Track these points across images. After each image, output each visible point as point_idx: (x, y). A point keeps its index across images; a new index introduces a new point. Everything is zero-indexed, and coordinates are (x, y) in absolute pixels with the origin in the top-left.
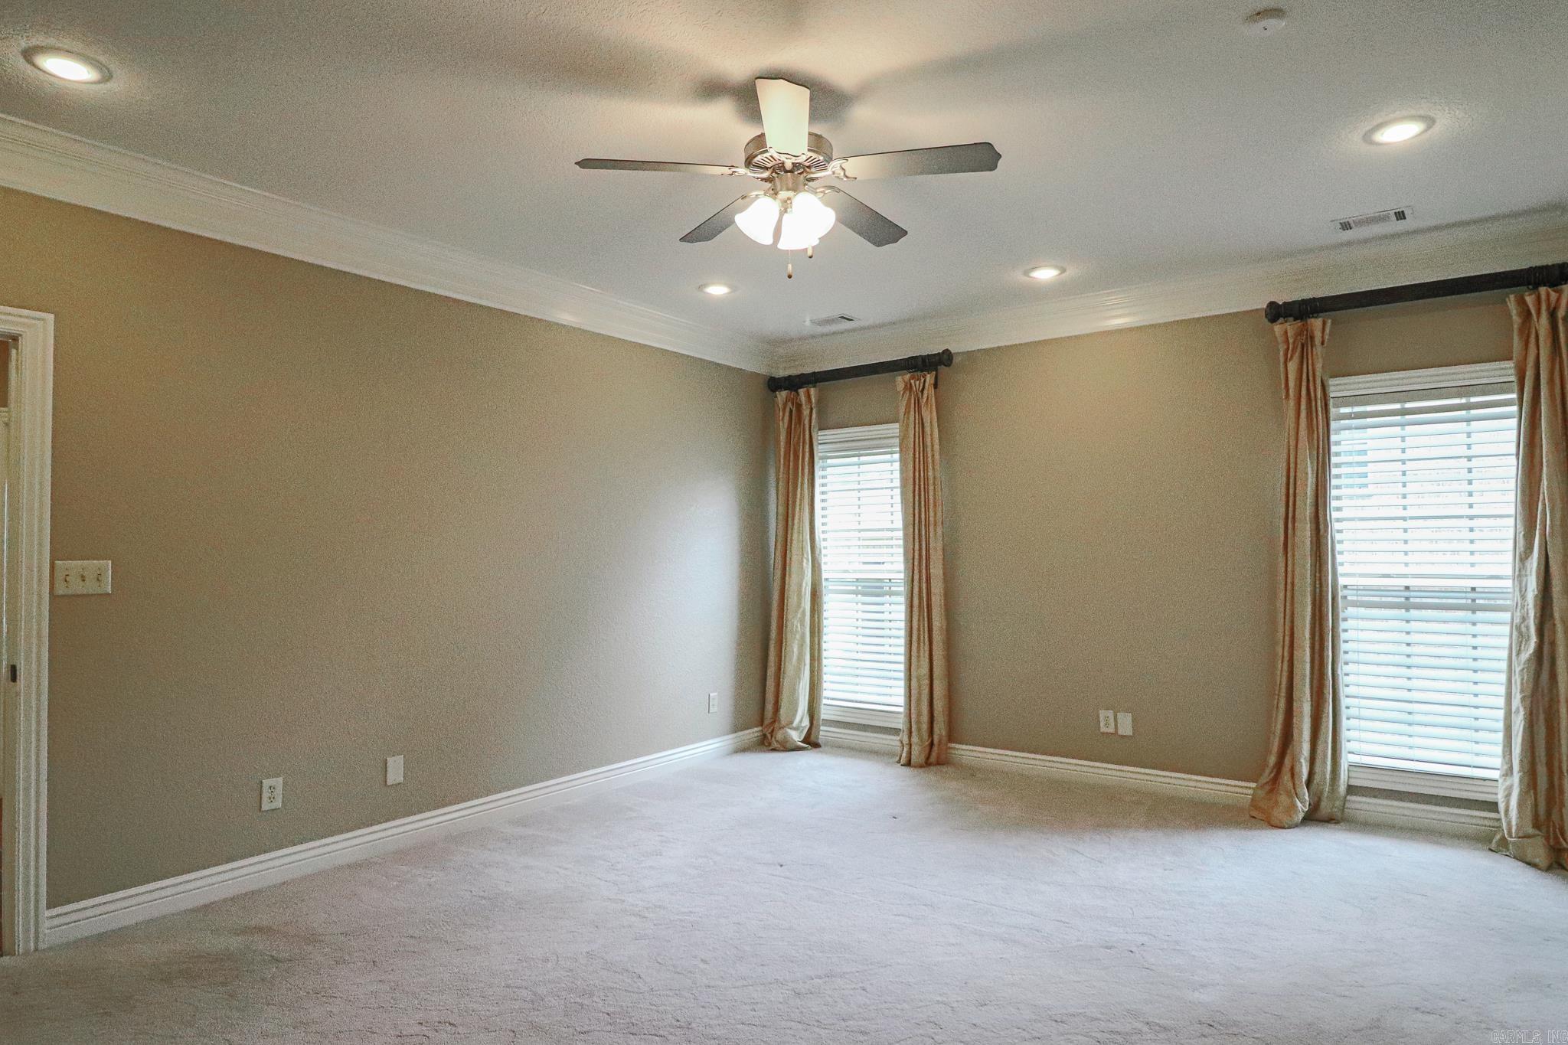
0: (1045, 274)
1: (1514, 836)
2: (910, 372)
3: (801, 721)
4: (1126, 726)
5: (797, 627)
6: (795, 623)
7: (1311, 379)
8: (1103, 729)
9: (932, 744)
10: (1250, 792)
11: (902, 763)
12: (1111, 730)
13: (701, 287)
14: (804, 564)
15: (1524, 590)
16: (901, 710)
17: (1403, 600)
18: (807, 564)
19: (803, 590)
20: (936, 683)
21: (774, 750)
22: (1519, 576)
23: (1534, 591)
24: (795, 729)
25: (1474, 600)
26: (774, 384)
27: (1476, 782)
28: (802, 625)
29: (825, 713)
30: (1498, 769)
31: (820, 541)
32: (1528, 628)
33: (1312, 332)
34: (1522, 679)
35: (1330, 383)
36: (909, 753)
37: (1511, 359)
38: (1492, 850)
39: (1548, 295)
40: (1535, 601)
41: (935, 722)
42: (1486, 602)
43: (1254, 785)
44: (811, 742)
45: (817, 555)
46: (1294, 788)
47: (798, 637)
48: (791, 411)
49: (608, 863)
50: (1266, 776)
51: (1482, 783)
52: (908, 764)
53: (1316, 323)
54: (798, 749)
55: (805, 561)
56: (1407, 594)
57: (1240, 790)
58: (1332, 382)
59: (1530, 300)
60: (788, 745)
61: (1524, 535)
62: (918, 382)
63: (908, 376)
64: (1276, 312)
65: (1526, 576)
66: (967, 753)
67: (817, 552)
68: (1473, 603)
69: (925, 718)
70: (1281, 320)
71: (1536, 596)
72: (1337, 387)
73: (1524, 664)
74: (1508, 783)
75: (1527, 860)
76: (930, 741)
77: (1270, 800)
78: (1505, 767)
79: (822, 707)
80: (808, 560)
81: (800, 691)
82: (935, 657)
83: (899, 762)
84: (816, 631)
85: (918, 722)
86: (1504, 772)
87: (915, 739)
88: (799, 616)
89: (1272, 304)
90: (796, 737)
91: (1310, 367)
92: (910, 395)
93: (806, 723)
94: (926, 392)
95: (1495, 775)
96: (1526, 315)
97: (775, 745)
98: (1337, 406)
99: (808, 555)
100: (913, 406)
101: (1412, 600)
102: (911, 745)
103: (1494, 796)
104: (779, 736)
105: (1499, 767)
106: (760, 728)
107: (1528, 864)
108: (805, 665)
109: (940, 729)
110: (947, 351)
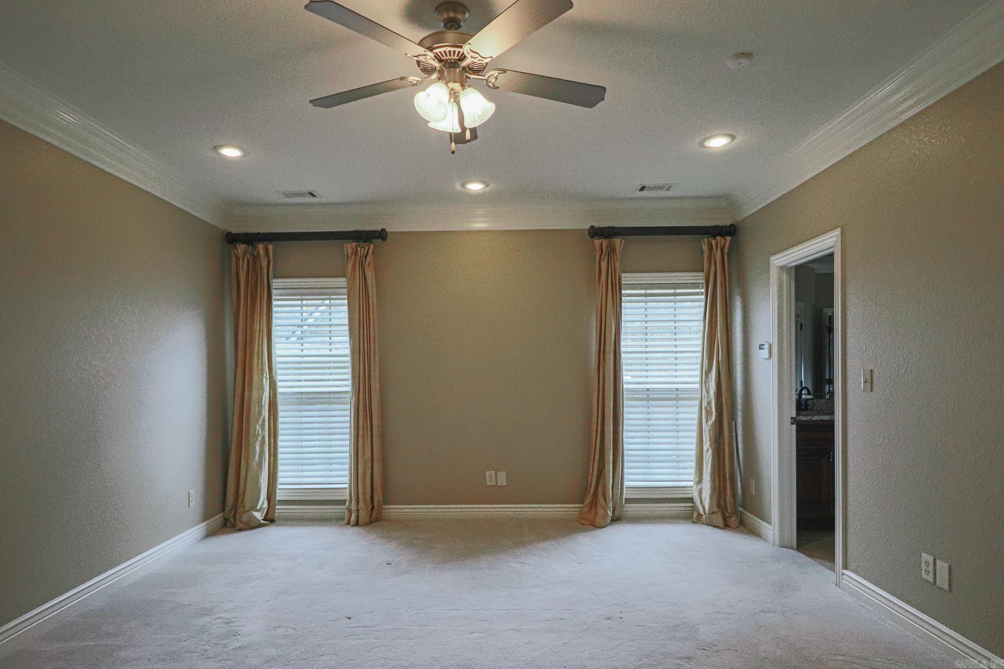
0: (475, 187)
1: (707, 513)
2: (355, 242)
3: (262, 504)
4: (502, 480)
5: (258, 431)
6: (257, 427)
7: (613, 272)
8: (488, 483)
9: (373, 508)
10: (578, 509)
11: (351, 525)
12: (493, 483)
13: (216, 148)
14: (264, 382)
15: (708, 389)
16: (346, 486)
17: (646, 396)
18: (266, 381)
19: (263, 402)
20: (375, 465)
21: (241, 530)
22: (704, 382)
23: (714, 389)
24: (258, 511)
25: (677, 395)
26: (232, 239)
27: (681, 489)
28: (263, 429)
29: (280, 496)
30: (692, 481)
31: (275, 364)
32: (711, 408)
33: (614, 246)
34: (710, 435)
35: (622, 276)
36: (358, 517)
37: (703, 271)
38: (694, 523)
39: (720, 240)
40: (715, 395)
41: (375, 492)
42: (687, 396)
43: (581, 505)
44: (270, 520)
45: (273, 375)
46: (606, 504)
47: (260, 438)
48: (248, 261)
49: (197, 654)
50: (589, 499)
51: (683, 489)
52: (357, 524)
53: (618, 241)
54: (260, 526)
55: (264, 379)
56: (648, 393)
57: (570, 509)
58: (623, 275)
59: (713, 242)
60: (252, 524)
61: (708, 362)
62: (362, 250)
63: (354, 244)
64: (595, 232)
65: (708, 382)
66: (395, 510)
67: (274, 373)
68: (676, 396)
69: (369, 491)
70: (596, 237)
71: (715, 393)
72: (626, 278)
73: (711, 426)
74: (699, 487)
75: (714, 525)
76: (371, 506)
77: (591, 513)
78: (697, 479)
79: (278, 491)
80: (266, 378)
81: (262, 481)
82: (374, 446)
83: (348, 523)
84: (274, 434)
85: (364, 493)
86: (696, 482)
87: (361, 505)
88: (260, 422)
89: (592, 227)
90: (259, 516)
91: (613, 265)
92: (355, 259)
93: (266, 505)
94: (368, 258)
95: (691, 484)
96: (711, 248)
97: (241, 526)
98: (625, 289)
99: (267, 375)
100: (357, 267)
101: (650, 396)
102: (358, 510)
103: (692, 495)
104: (245, 518)
105: (693, 480)
106: (222, 514)
107: (714, 527)
108: (265, 460)
109: (378, 496)
110: (383, 230)
